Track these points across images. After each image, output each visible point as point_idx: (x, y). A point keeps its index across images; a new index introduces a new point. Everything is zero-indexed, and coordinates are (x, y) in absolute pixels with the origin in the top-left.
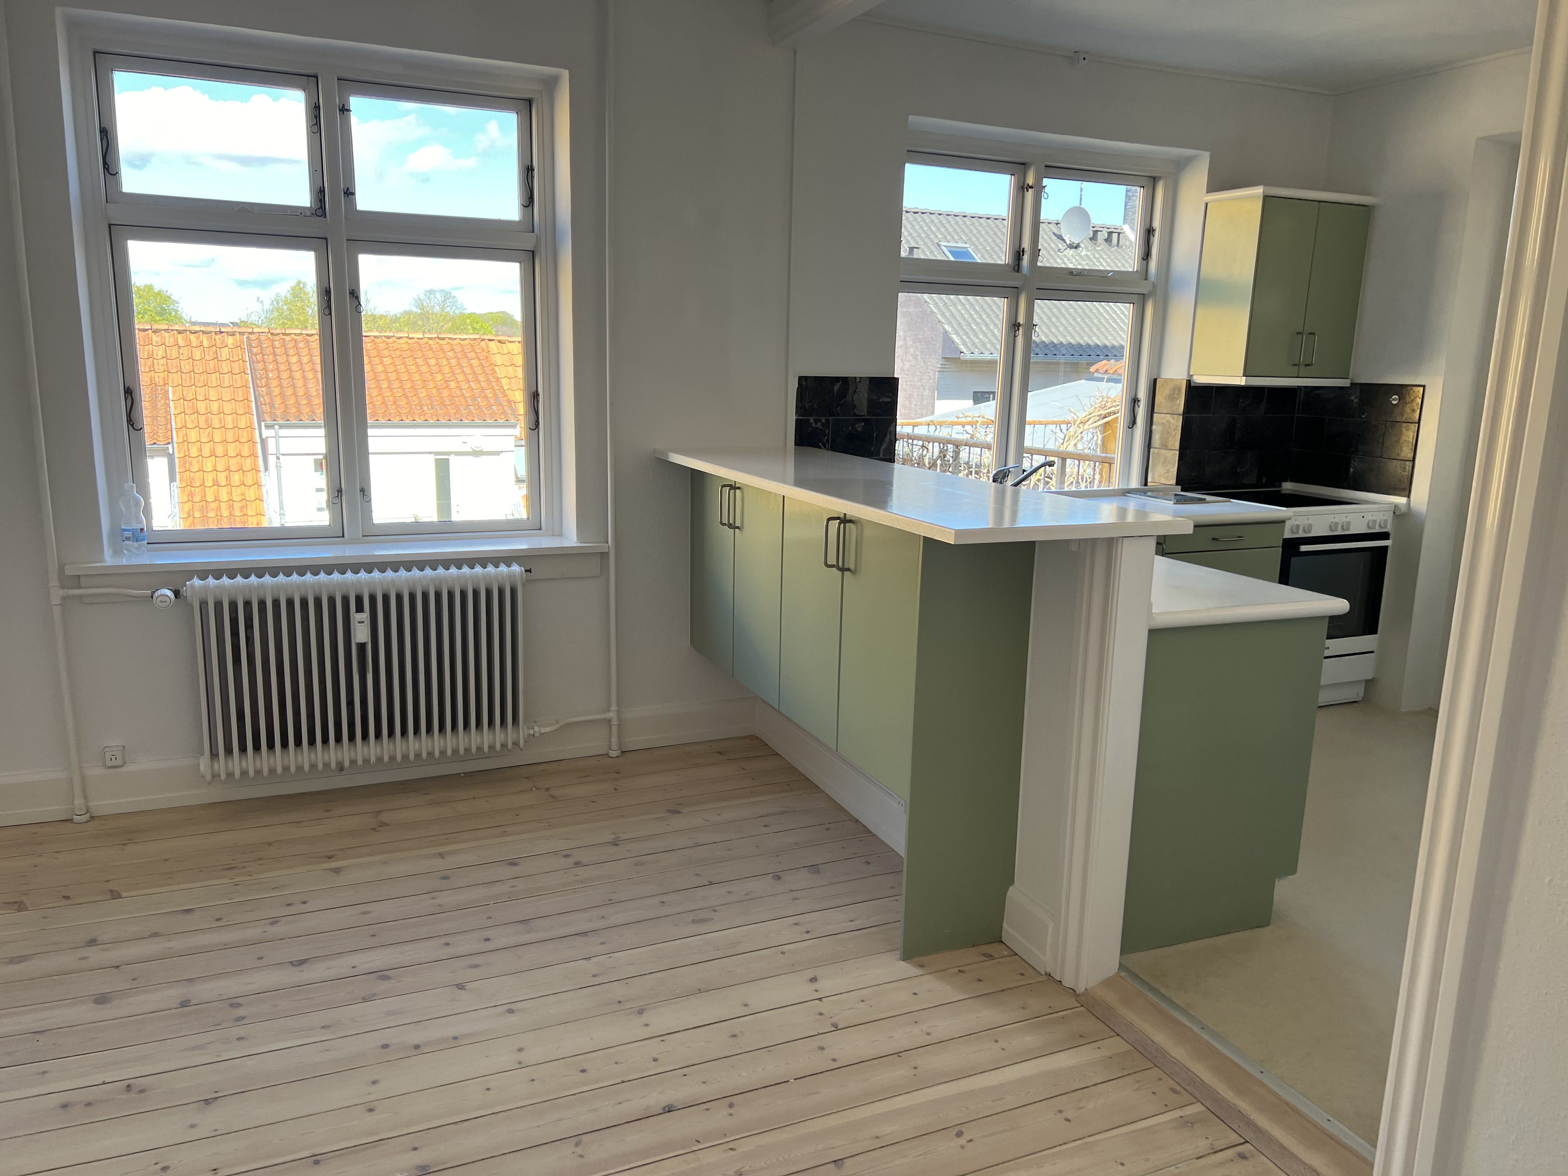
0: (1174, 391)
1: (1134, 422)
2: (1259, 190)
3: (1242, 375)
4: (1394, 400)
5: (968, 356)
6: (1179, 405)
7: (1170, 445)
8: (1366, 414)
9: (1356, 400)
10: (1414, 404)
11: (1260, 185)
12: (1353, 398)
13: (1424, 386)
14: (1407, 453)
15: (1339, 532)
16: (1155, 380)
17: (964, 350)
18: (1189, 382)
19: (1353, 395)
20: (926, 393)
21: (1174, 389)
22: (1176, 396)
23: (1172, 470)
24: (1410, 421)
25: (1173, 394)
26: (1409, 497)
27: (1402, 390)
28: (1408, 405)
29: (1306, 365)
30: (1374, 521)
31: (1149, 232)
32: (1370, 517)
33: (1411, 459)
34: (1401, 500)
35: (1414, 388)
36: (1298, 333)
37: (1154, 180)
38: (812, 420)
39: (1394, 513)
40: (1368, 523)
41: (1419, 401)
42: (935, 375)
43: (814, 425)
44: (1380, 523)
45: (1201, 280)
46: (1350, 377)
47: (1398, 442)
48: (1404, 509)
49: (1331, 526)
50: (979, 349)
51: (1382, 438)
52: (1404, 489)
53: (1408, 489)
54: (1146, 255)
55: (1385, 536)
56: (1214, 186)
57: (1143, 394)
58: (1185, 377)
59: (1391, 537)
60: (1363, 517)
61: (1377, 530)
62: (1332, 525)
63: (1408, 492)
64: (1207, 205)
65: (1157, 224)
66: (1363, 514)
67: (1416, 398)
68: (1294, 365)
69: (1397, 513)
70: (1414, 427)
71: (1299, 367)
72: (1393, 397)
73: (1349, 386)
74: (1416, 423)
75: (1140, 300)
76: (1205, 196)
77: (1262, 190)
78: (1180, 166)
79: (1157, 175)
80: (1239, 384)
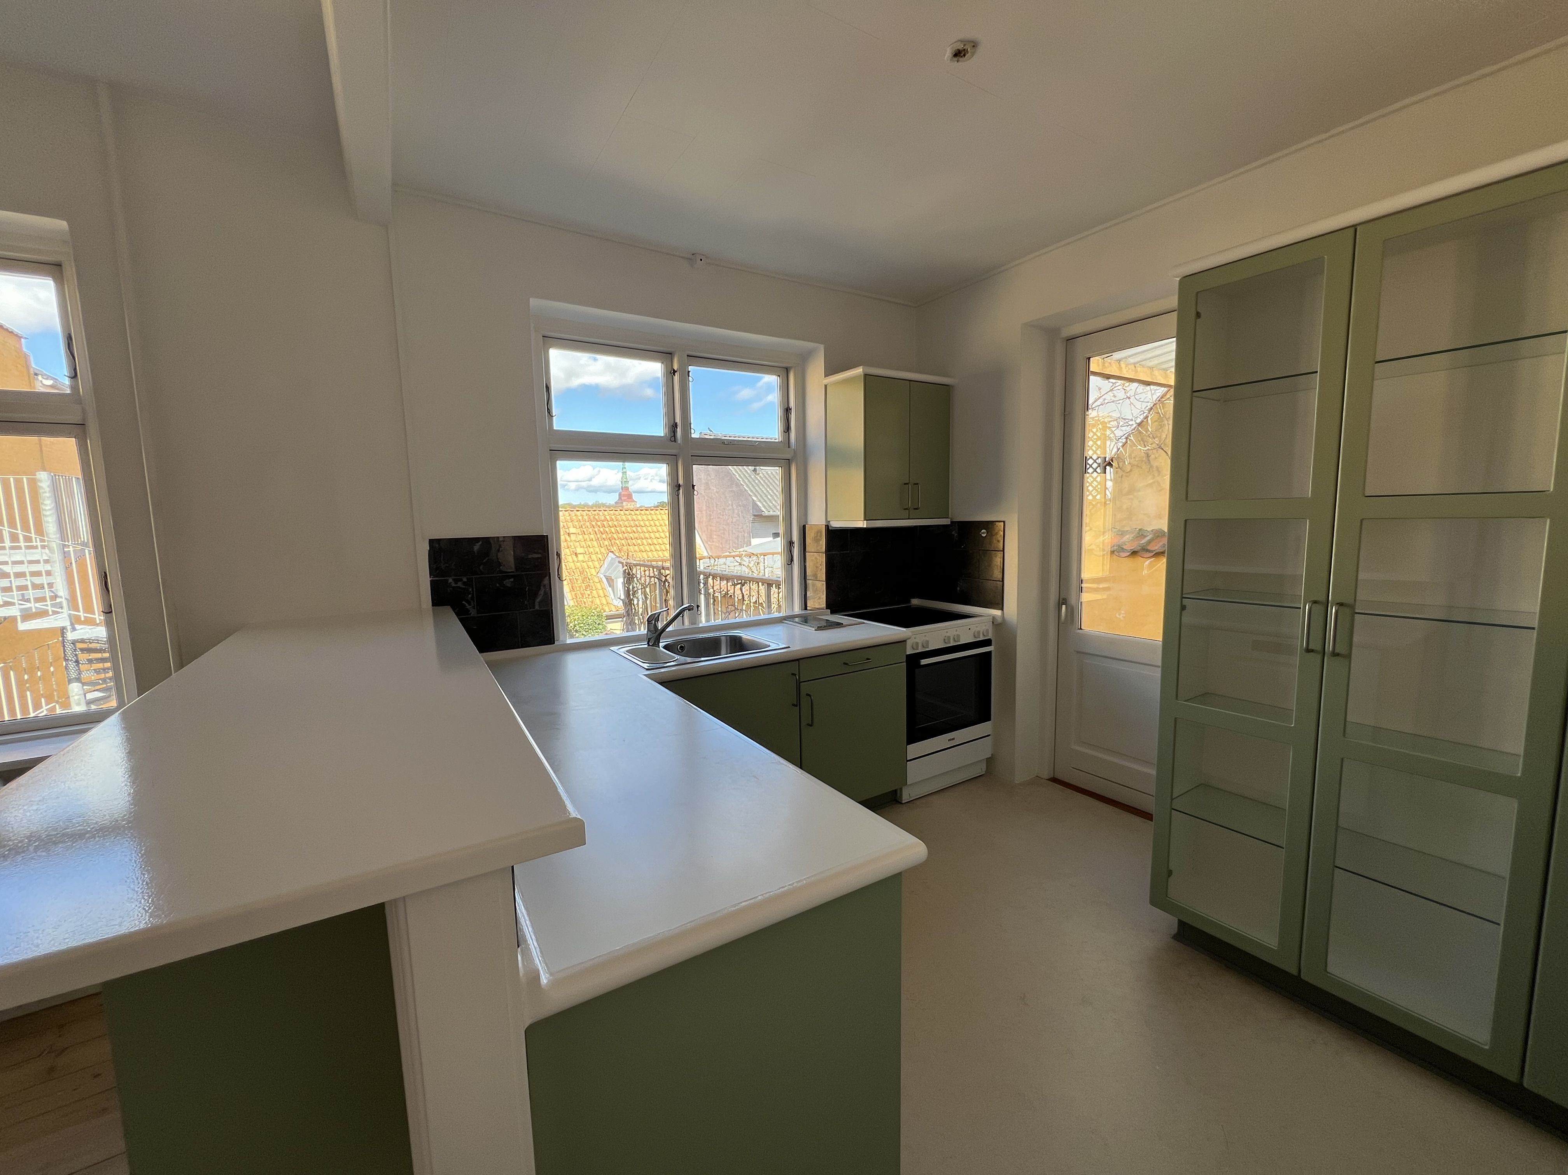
0: (817, 535)
1: (792, 560)
2: (859, 371)
3: (863, 520)
4: (983, 533)
5: (767, 513)
6: (822, 545)
7: (819, 577)
8: (964, 545)
9: (956, 534)
10: (998, 536)
11: (861, 366)
12: (953, 533)
13: (1004, 522)
14: (997, 574)
15: (952, 644)
16: (804, 527)
17: (764, 510)
18: (827, 527)
19: (953, 531)
20: (746, 535)
21: (818, 532)
22: (819, 538)
23: (823, 596)
24: (996, 550)
25: (817, 537)
26: (1002, 610)
27: (989, 525)
28: (994, 537)
29: (915, 509)
30: (979, 632)
31: (787, 410)
32: (974, 629)
33: (1001, 580)
34: (997, 613)
35: (997, 523)
36: (905, 484)
37: (787, 370)
38: (450, 580)
39: (993, 623)
40: (974, 633)
41: (1002, 533)
42: (750, 525)
43: (453, 585)
44: (983, 632)
45: (828, 445)
46: (950, 516)
47: (990, 566)
48: (999, 620)
49: (945, 640)
50: (772, 509)
51: (978, 563)
52: (998, 604)
53: (1001, 602)
54: (787, 429)
55: (988, 643)
56: (830, 370)
57: (795, 538)
58: (824, 523)
59: (993, 643)
60: (969, 629)
61: (982, 638)
62: (946, 638)
63: (1001, 606)
64: (826, 386)
65: (792, 404)
66: (969, 627)
67: (999, 531)
68: (905, 509)
69: (995, 623)
70: (1000, 554)
71: (910, 511)
72: (982, 531)
73: (950, 523)
74: (1001, 551)
75: (786, 464)
76: (824, 379)
77: (862, 370)
78: (804, 359)
79: (789, 366)
80: (862, 526)
